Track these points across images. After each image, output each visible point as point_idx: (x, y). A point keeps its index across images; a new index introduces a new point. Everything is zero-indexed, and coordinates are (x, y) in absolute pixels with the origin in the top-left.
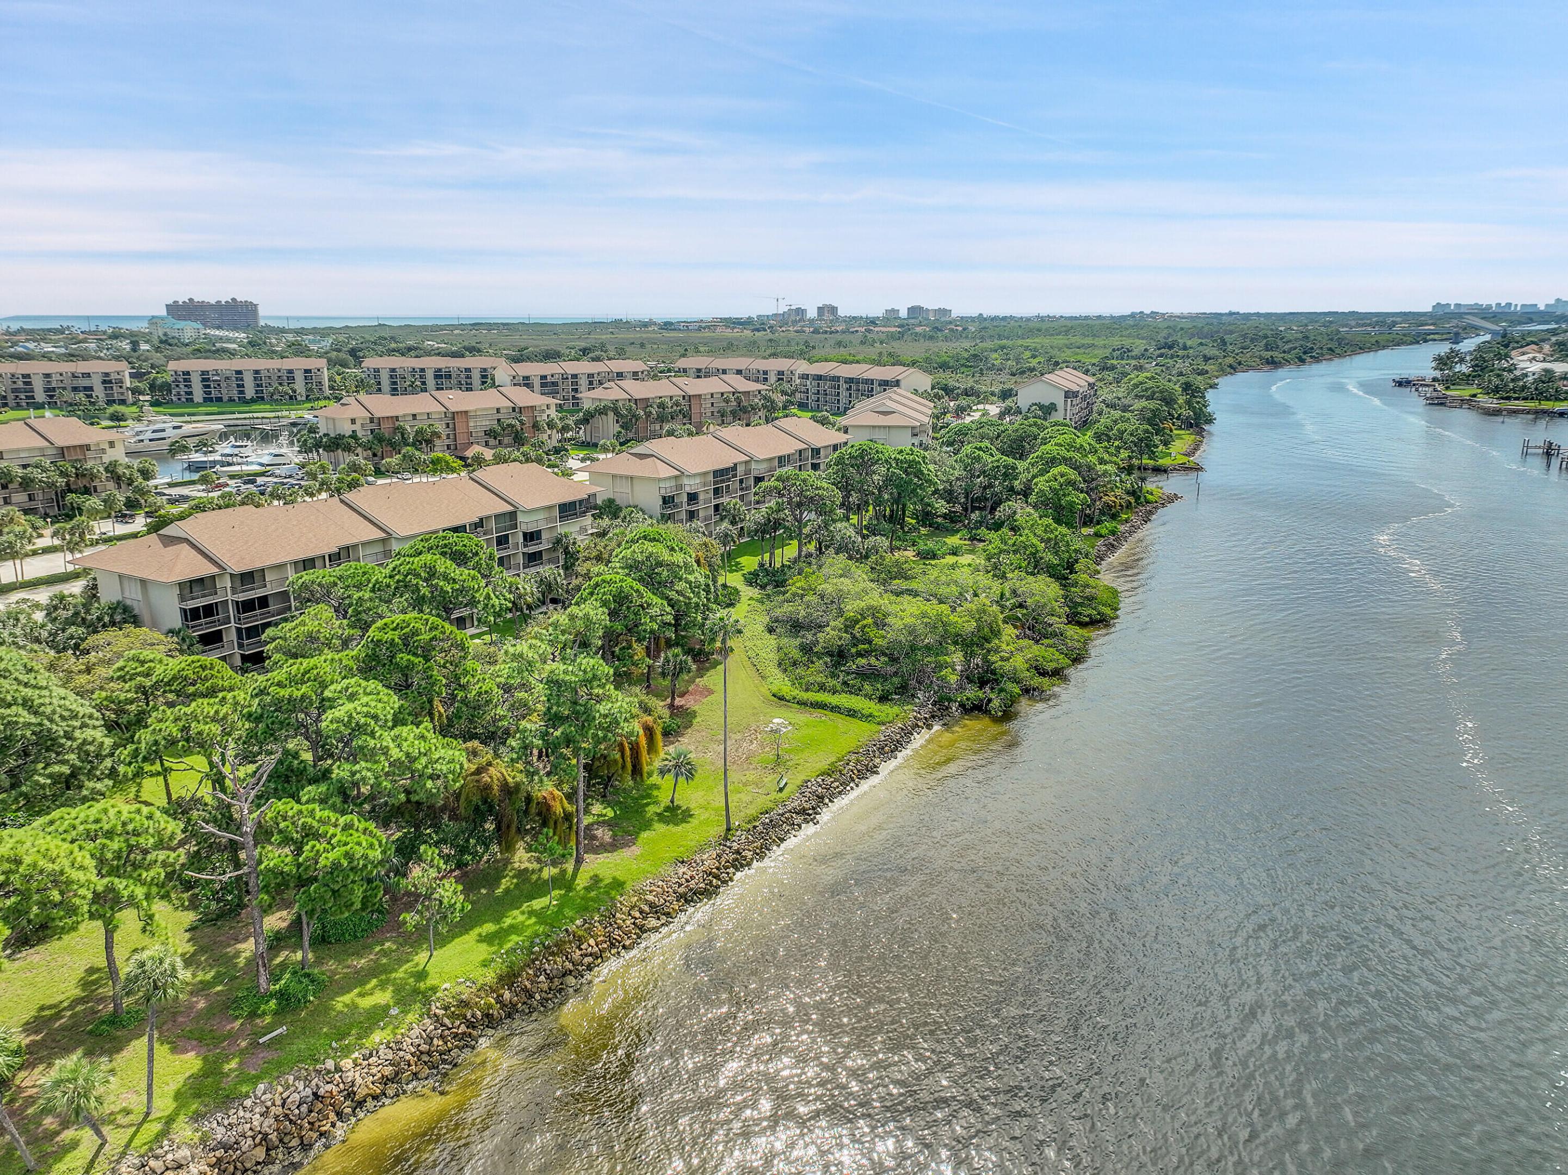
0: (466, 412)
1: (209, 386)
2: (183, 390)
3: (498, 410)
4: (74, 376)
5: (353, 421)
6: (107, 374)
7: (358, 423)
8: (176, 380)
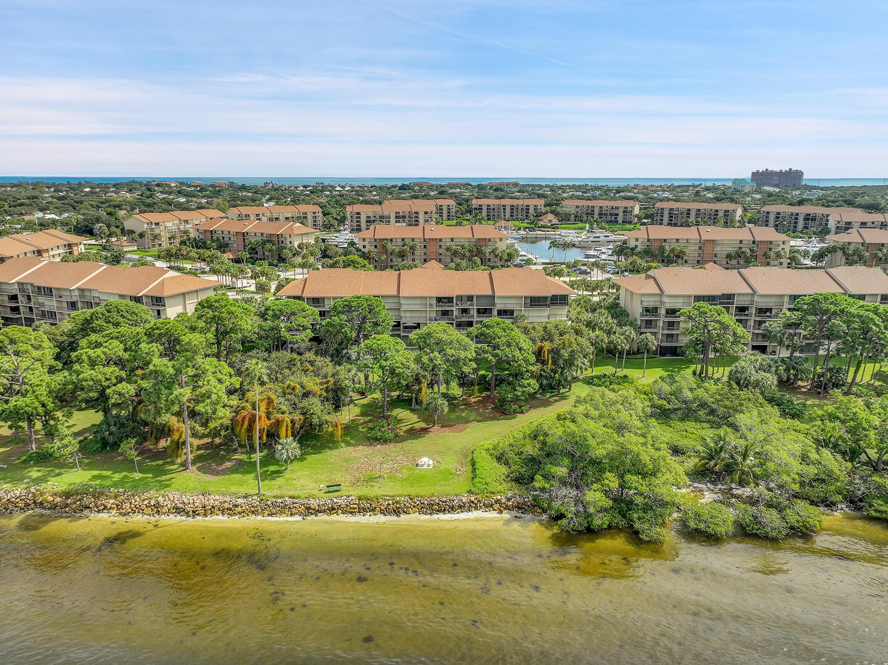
0: (714, 241)
1: (672, 217)
2: (659, 217)
3: (741, 242)
4: (612, 208)
5: (637, 240)
6: (626, 208)
7: (640, 241)
8: (657, 213)
